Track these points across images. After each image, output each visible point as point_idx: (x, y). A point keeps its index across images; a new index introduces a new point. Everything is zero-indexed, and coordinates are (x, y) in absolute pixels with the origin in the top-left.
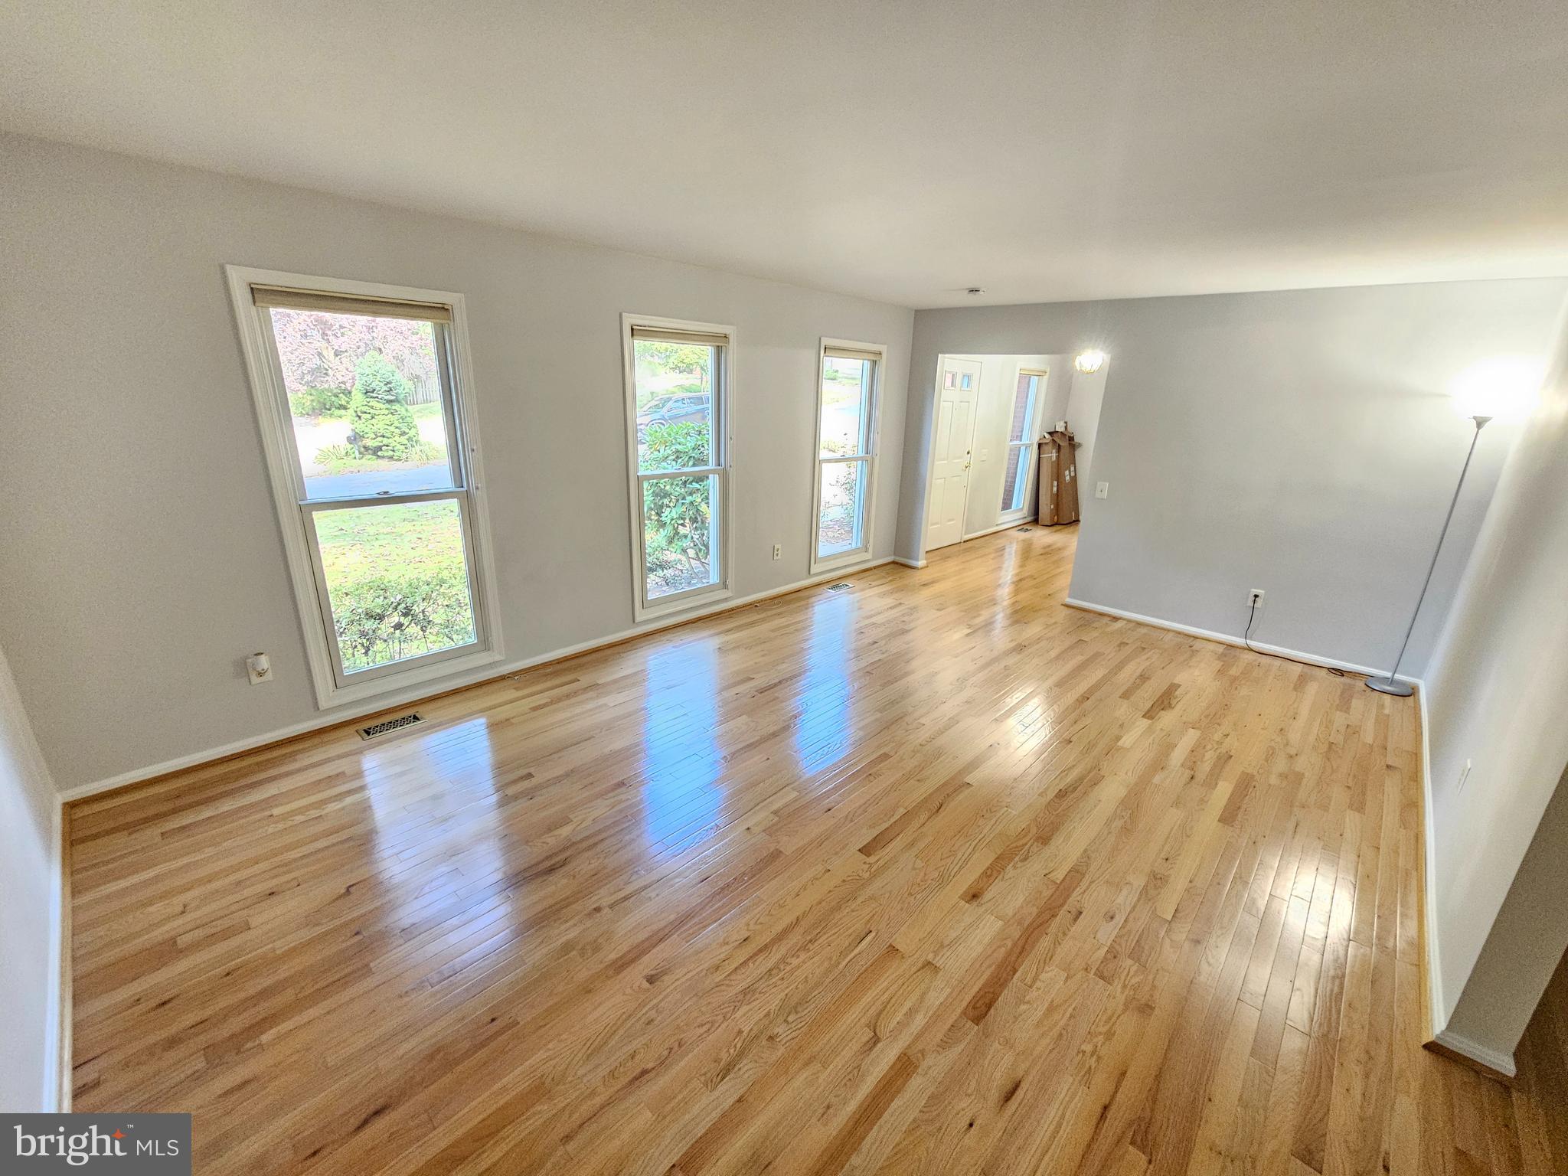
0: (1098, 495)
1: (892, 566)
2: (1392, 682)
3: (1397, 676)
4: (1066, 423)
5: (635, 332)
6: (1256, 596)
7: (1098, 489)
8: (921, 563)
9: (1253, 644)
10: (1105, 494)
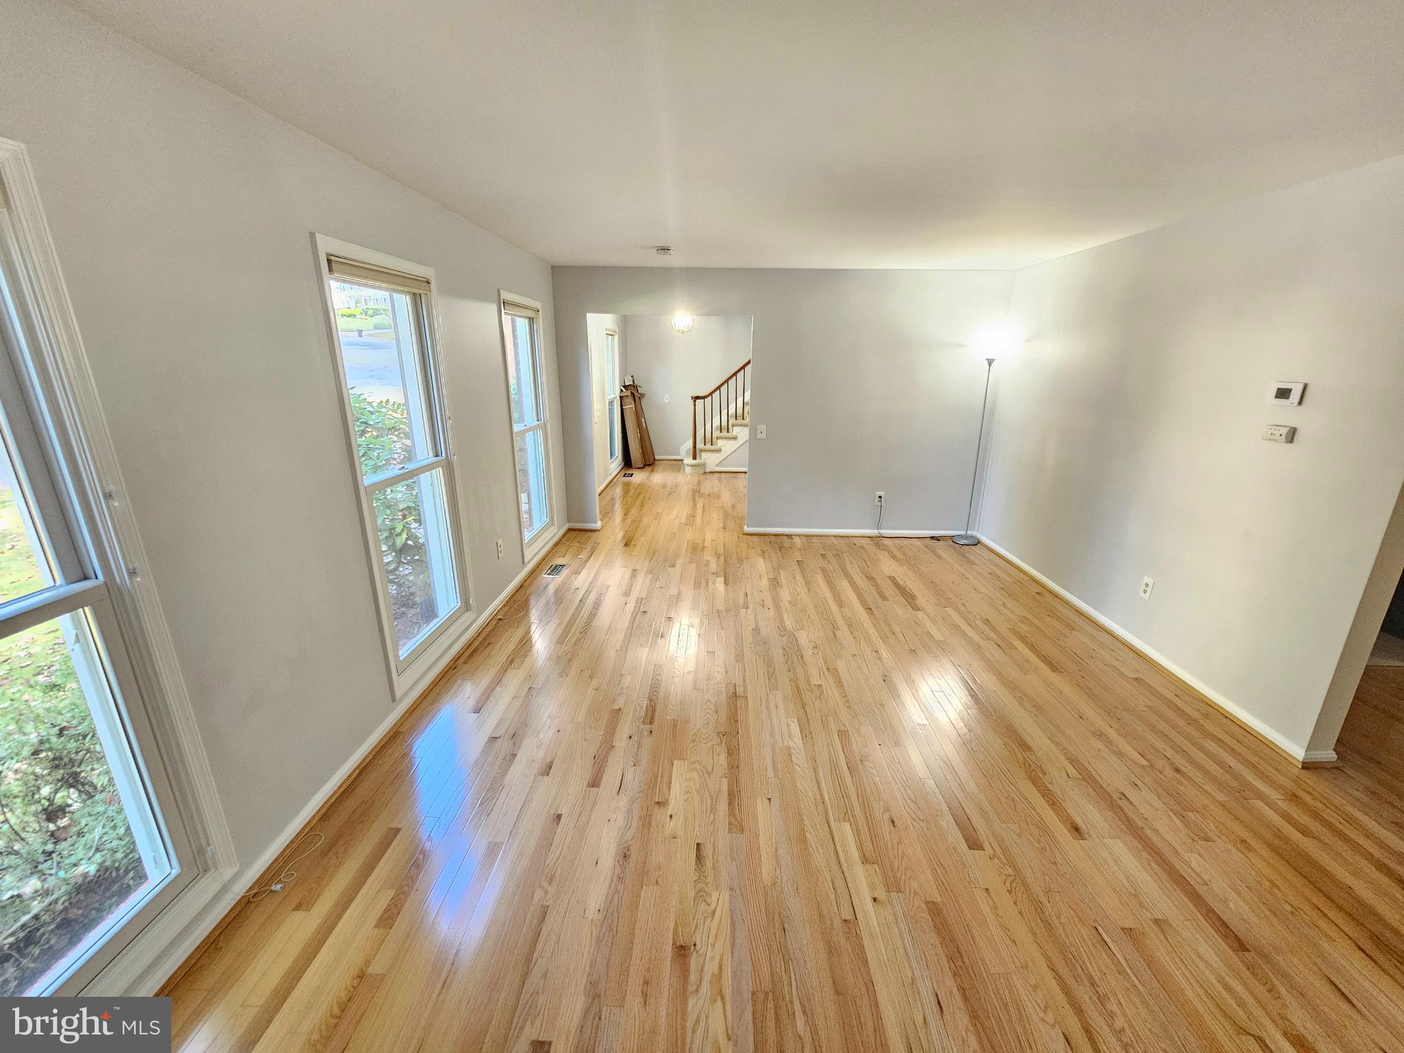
0: (759, 436)
1: (570, 534)
2: (966, 537)
3: (969, 533)
4: (632, 376)
5: (334, 266)
6: (880, 497)
7: (759, 431)
8: (599, 525)
9: (885, 532)
10: (764, 436)
